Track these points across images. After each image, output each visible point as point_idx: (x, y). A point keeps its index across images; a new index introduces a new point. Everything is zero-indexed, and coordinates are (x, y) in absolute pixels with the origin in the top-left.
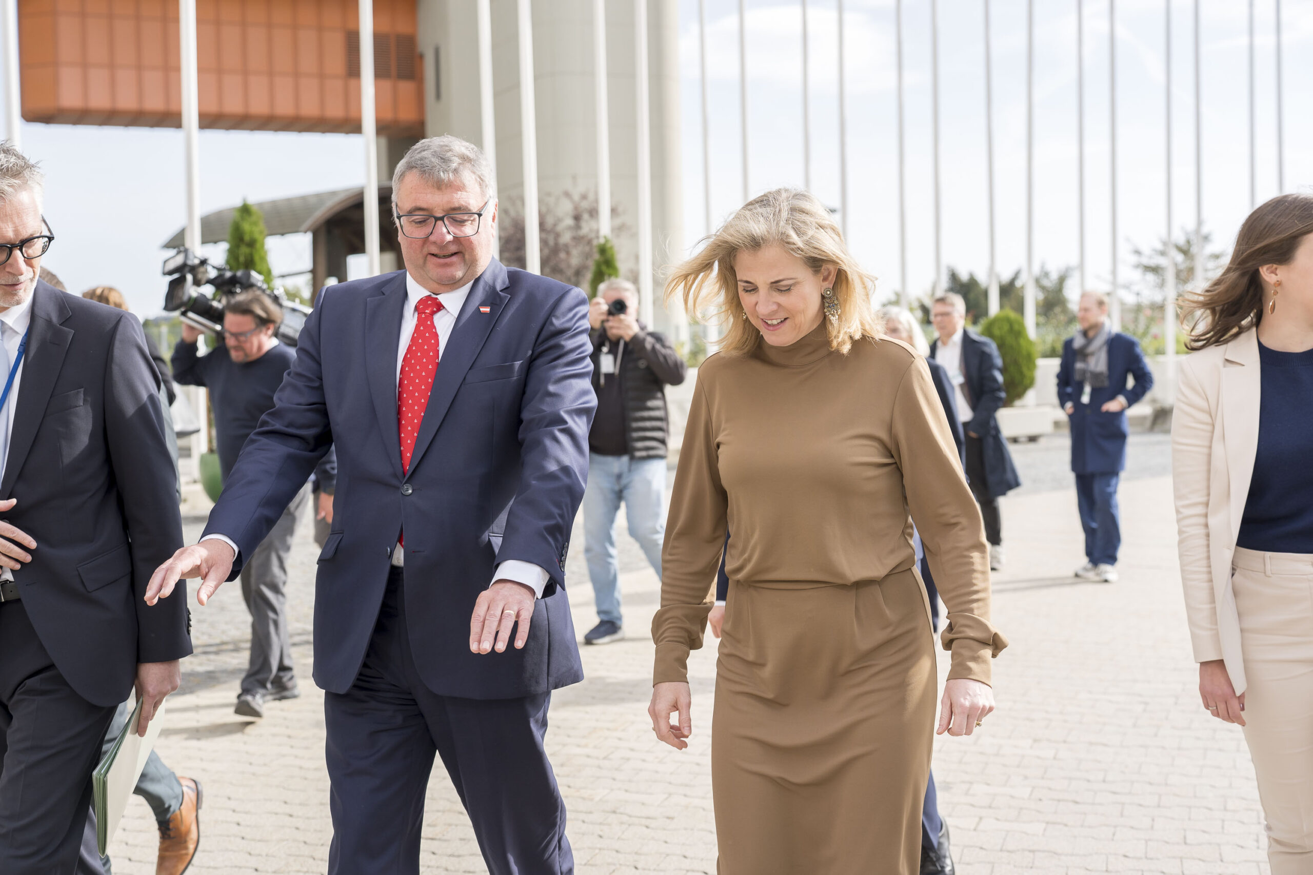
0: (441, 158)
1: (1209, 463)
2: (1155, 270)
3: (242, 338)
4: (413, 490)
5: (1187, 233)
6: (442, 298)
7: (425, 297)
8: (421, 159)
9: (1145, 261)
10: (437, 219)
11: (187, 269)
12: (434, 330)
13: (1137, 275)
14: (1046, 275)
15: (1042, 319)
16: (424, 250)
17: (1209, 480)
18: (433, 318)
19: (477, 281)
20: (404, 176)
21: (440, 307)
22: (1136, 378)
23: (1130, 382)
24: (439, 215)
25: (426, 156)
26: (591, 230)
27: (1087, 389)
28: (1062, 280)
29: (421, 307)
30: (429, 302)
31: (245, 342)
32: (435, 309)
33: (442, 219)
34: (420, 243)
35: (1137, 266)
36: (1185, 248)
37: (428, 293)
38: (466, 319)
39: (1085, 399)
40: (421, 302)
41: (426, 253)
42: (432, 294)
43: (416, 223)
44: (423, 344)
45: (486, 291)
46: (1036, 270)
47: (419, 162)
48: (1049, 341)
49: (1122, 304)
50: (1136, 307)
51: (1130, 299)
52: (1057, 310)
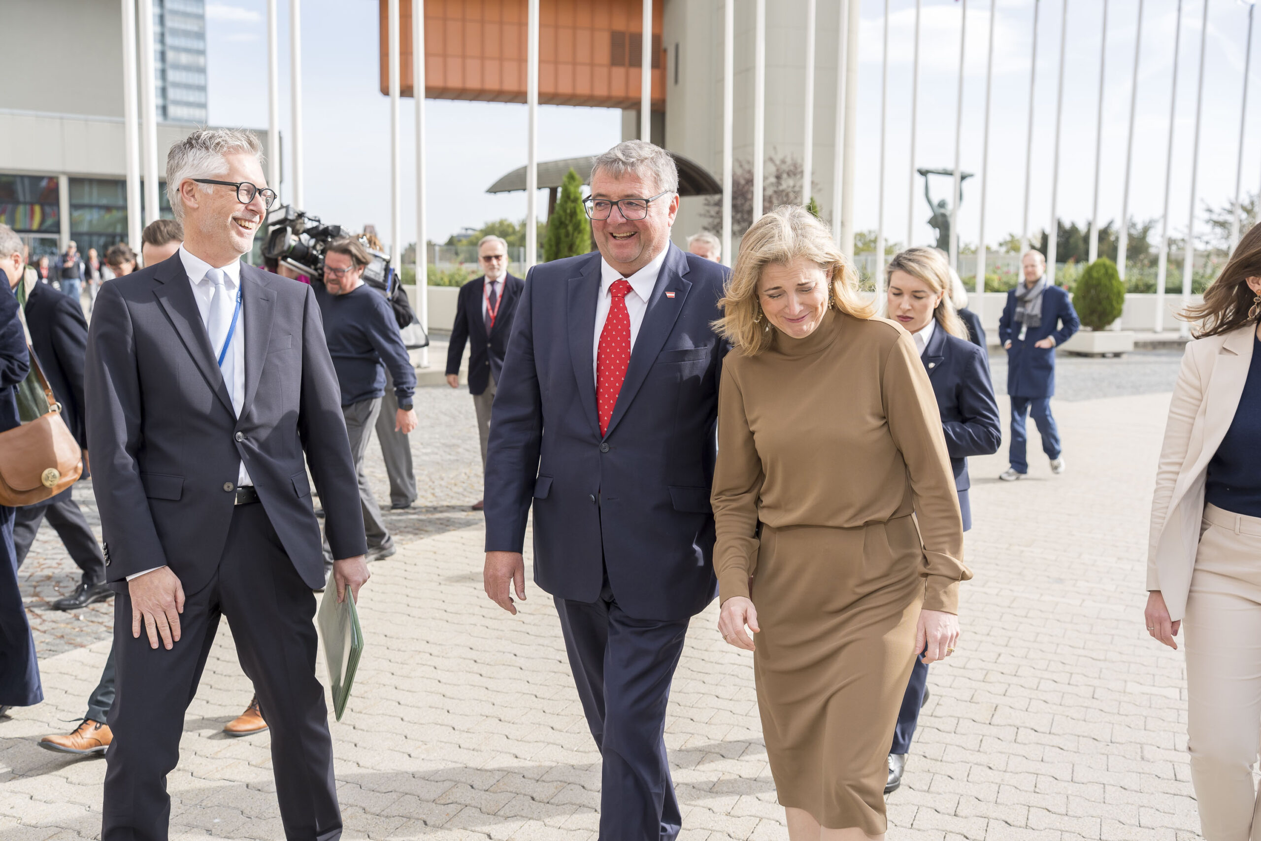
2: (1223, 224)
3: (340, 274)
4: (609, 449)
5: (1251, 197)
9: (1215, 217)
11: (288, 222)
13: (1208, 228)
14: (1134, 225)
15: (1130, 263)
16: (605, 230)
21: (629, 289)
22: (1064, 323)
23: (1060, 325)
24: (615, 200)
26: (788, 187)
27: (1024, 329)
28: (1146, 230)
29: (614, 291)
30: (621, 286)
31: (342, 277)
32: (626, 292)
33: (616, 203)
34: (601, 223)
35: (1207, 222)
36: (1249, 207)
38: (655, 303)
39: (1022, 337)
40: (614, 285)
42: (623, 277)
46: (1127, 222)
48: (1134, 280)
49: (1195, 250)
50: (1206, 253)
51: (1201, 246)
52: (1142, 256)
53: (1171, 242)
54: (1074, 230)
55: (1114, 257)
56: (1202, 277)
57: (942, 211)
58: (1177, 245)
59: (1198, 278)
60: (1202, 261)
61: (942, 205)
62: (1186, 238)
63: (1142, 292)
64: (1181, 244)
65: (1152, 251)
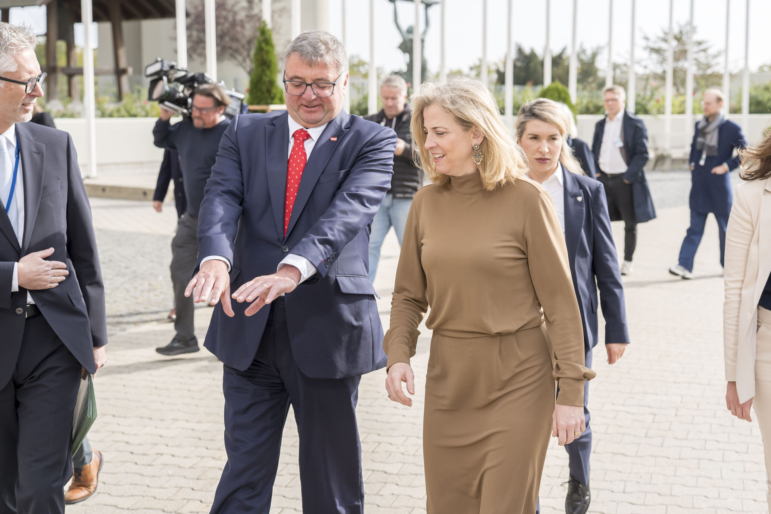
0: (313, 46)
1: (747, 255)
2: (657, 51)
3: (204, 112)
4: (289, 250)
5: (680, 26)
6: (310, 131)
7: (300, 129)
8: (301, 46)
9: (651, 45)
10: (307, 85)
11: (162, 73)
12: (304, 151)
13: (646, 55)
14: (584, 51)
15: (581, 86)
16: (299, 102)
17: (746, 266)
18: (304, 143)
19: (330, 123)
20: (290, 55)
21: (308, 136)
24: (309, 82)
25: (304, 44)
27: (704, 156)
28: (594, 56)
29: (297, 135)
30: (302, 133)
32: (305, 138)
33: (310, 85)
34: (297, 98)
35: (645, 48)
36: (679, 36)
37: (301, 127)
38: (322, 144)
39: (702, 163)
40: (297, 132)
41: (300, 104)
42: (304, 128)
43: (295, 86)
44: (297, 159)
45: (336, 129)
46: (577, 48)
47: (299, 48)
48: (585, 101)
49: (636, 74)
50: (645, 77)
51: (640, 70)
52: (590, 79)
53: (615, 67)
54: (533, 56)
55: (565, 81)
56: (644, 99)
57: (410, 36)
58: (621, 70)
59: (640, 100)
60: (642, 84)
61: (410, 31)
62: (629, 63)
63: (592, 113)
64: (624, 69)
65: (600, 74)
